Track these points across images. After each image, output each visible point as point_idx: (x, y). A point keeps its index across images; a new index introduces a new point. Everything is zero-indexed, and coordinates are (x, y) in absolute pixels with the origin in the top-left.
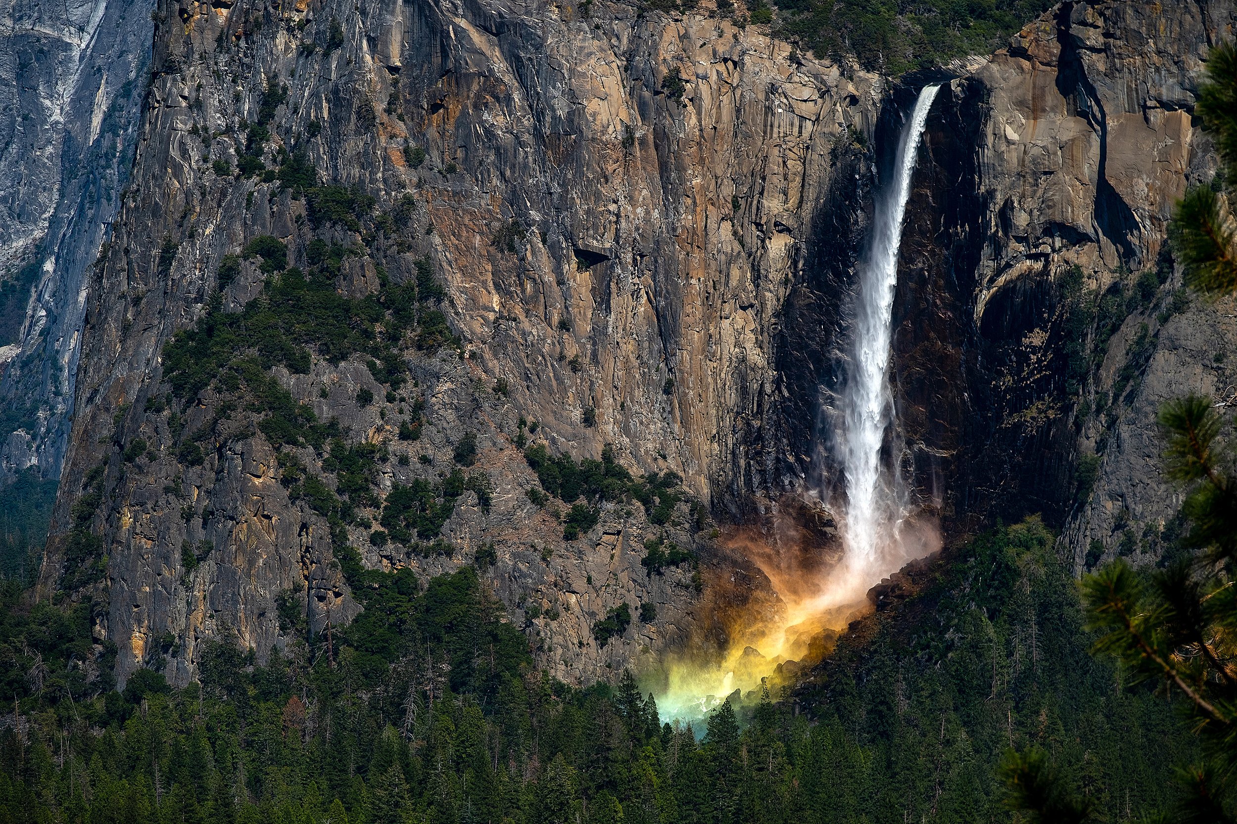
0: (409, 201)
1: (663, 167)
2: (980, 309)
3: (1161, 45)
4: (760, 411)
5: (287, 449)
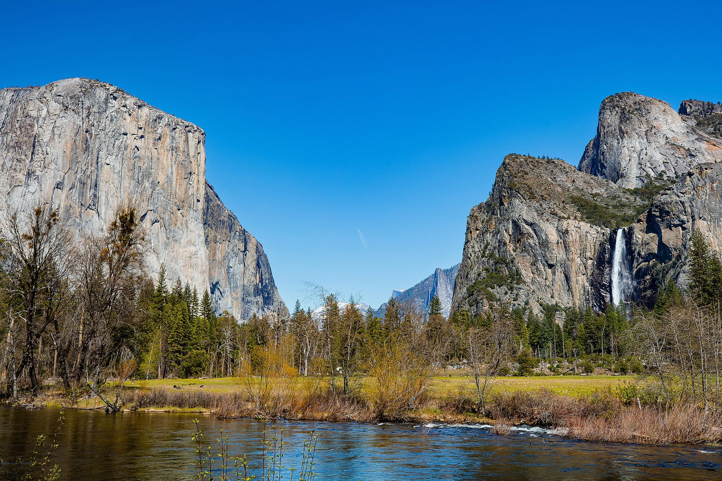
0: (514, 258)
1: (565, 247)
2: (634, 272)
3: (674, 213)
4: (588, 294)
5: (491, 302)
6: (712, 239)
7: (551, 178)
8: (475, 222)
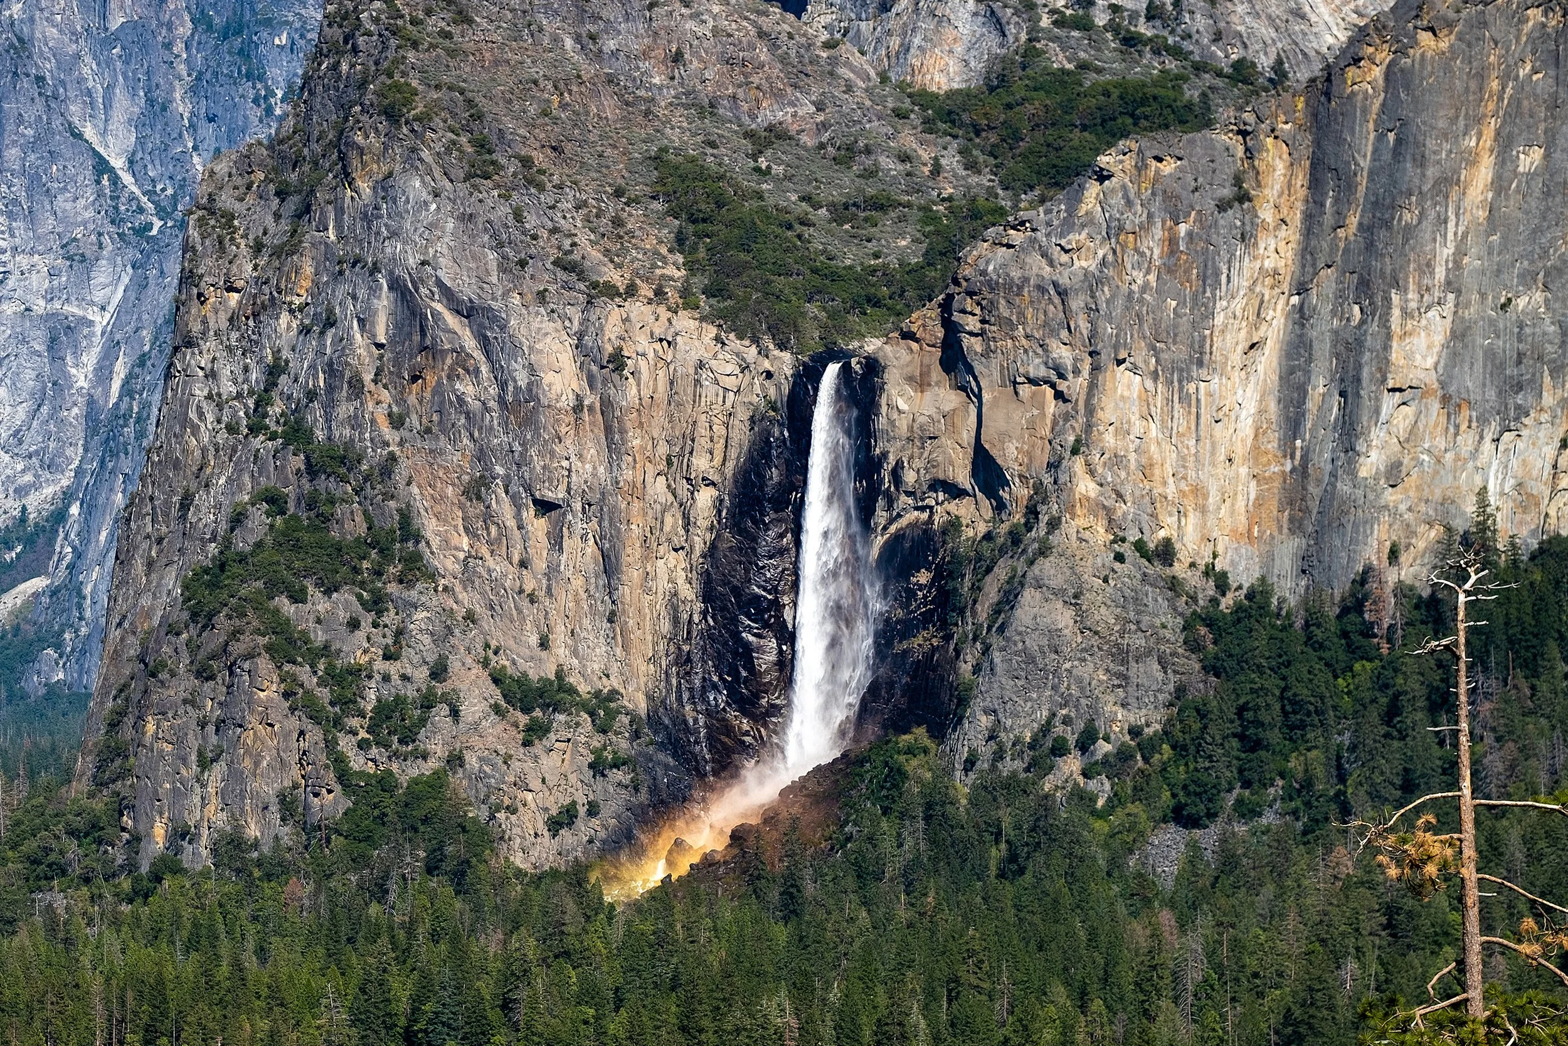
0: (392, 458)
1: (608, 430)
2: (875, 550)
3: (1028, 330)
4: (689, 637)
5: (287, 667)
6: (1153, 448)
7: (578, 39)
8: (222, 248)
